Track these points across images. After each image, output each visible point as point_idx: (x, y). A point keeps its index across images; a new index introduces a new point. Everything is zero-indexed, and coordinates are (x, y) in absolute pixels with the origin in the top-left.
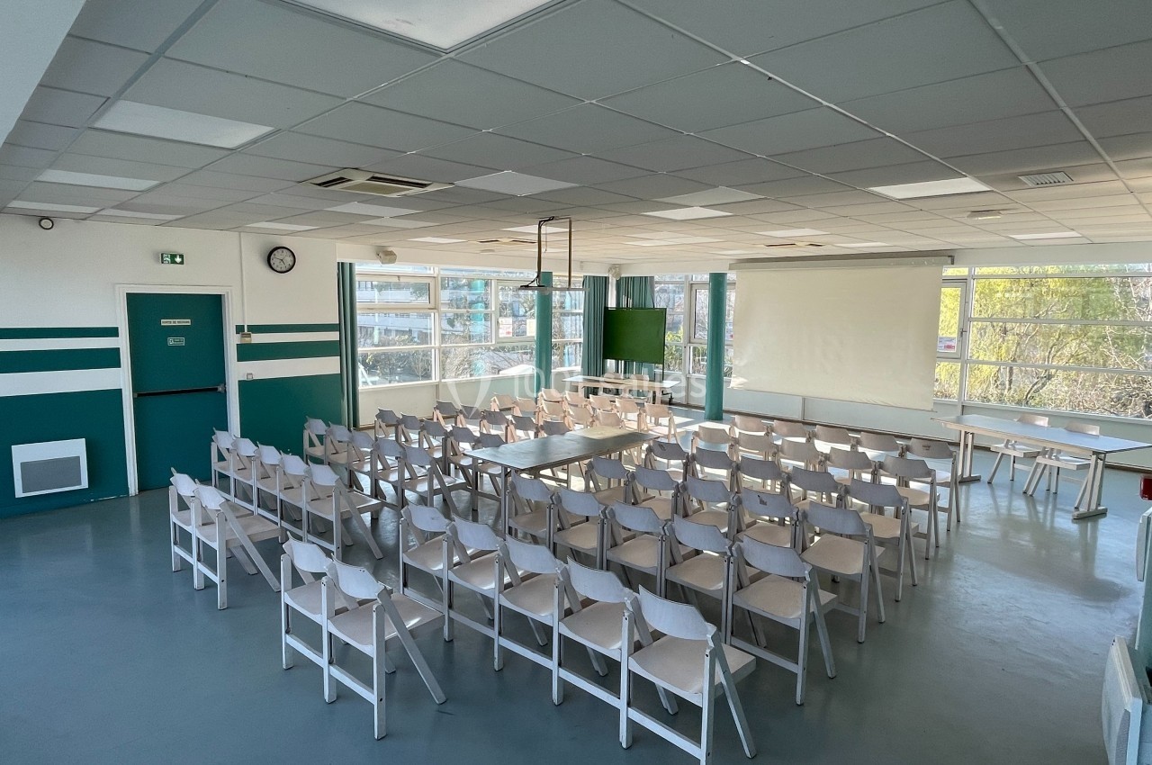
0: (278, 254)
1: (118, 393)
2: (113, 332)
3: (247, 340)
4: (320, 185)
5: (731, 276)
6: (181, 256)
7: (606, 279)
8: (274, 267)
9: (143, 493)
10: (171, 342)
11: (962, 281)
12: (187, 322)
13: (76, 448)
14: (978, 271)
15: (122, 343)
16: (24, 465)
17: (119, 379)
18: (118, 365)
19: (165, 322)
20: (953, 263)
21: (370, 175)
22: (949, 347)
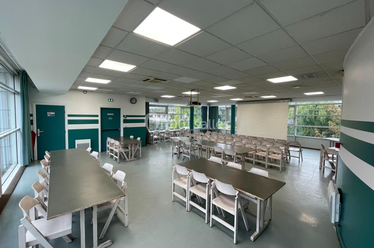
0: (133, 99)
1: (98, 129)
2: (97, 116)
3: (126, 119)
4: (143, 81)
5: (236, 106)
6: (112, 100)
7: (207, 107)
8: (132, 102)
9: (102, 152)
10: (109, 118)
11: (294, 106)
12: (113, 114)
13: (88, 141)
14: (298, 103)
15: (99, 118)
16: (78, 145)
17: (98, 126)
18: (98, 123)
19: (108, 114)
20: (291, 101)
21: (154, 78)
22: (291, 122)
